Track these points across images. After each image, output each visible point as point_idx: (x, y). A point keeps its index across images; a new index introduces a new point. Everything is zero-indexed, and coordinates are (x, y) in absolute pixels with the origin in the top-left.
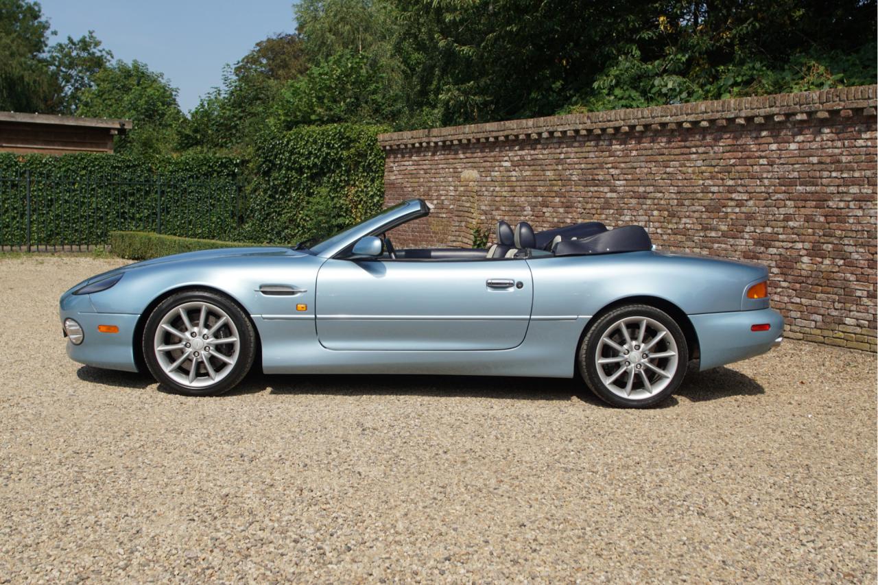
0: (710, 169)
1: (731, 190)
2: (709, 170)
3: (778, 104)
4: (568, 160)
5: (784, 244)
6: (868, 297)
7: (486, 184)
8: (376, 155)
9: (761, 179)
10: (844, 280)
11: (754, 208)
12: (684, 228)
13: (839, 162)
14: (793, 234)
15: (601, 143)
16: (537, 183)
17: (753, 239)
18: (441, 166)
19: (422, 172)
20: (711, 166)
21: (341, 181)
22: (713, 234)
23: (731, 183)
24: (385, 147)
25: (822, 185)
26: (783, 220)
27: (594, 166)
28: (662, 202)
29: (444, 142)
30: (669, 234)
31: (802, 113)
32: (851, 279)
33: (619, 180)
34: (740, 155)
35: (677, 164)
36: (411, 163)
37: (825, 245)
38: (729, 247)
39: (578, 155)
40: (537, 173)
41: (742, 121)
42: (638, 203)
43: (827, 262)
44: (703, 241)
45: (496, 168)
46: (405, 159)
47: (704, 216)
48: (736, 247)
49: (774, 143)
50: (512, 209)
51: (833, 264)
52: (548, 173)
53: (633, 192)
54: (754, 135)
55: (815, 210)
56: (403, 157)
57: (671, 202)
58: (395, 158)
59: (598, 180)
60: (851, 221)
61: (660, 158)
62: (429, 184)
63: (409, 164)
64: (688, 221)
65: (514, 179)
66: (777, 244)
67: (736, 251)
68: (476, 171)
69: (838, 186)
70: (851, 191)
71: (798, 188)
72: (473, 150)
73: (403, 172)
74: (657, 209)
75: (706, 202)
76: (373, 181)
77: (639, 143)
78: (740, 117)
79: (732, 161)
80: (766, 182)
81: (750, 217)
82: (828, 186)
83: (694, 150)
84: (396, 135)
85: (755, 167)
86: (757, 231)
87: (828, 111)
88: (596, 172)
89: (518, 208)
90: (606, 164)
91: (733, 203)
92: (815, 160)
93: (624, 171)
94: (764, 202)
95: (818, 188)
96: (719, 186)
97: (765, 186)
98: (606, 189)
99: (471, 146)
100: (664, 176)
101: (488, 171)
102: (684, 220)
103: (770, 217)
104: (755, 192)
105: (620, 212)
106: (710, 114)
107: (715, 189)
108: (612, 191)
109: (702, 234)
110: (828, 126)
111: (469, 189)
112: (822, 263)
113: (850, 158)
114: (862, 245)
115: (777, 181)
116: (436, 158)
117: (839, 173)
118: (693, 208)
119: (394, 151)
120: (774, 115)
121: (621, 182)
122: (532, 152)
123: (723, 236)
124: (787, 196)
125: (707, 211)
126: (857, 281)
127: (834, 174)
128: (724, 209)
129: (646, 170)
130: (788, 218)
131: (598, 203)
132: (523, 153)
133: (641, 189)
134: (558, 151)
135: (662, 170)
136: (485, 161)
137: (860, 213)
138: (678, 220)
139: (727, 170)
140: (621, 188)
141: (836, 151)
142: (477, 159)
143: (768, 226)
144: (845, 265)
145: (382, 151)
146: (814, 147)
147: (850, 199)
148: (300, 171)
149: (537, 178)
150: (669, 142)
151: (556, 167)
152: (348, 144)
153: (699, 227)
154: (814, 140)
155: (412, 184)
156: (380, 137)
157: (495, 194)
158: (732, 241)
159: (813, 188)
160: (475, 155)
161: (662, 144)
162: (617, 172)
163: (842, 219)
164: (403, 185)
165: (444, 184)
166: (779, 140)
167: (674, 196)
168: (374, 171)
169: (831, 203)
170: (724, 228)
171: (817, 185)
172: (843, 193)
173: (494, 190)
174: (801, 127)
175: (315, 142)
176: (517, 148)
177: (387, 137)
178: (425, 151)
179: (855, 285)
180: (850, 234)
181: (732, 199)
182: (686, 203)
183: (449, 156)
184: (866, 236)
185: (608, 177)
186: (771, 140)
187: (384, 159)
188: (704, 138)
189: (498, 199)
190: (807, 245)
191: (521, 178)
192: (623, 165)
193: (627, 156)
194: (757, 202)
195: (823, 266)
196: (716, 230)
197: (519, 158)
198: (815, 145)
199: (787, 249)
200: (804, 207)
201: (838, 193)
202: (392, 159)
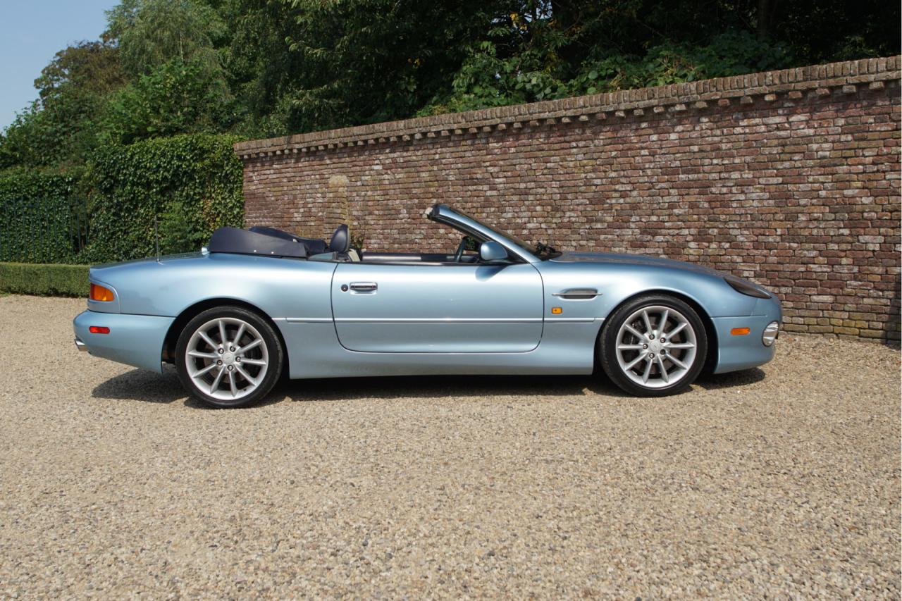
0: (591, 162)
1: (614, 182)
2: (590, 164)
3: (656, 96)
4: (444, 161)
5: (671, 231)
6: (755, 277)
7: (357, 189)
8: (233, 165)
9: (644, 170)
10: (732, 262)
11: (638, 198)
12: (569, 221)
13: (719, 149)
14: (679, 221)
15: (477, 142)
16: (412, 185)
17: (640, 228)
18: (305, 173)
19: (285, 180)
20: (593, 159)
21: (195, 194)
22: (599, 226)
23: (613, 174)
24: (242, 156)
25: (704, 172)
26: (668, 208)
27: (471, 165)
28: (545, 197)
29: (308, 148)
30: (554, 229)
31: (681, 104)
32: (738, 261)
33: (498, 178)
34: (621, 146)
35: (557, 159)
36: (272, 171)
37: (711, 230)
38: (616, 237)
39: (453, 155)
40: (411, 175)
41: (622, 114)
42: (520, 200)
43: (714, 245)
44: (589, 233)
45: (367, 173)
46: (265, 168)
47: (588, 209)
48: (622, 237)
49: (655, 134)
50: (386, 212)
51: (720, 247)
52: (423, 175)
53: (514, 189)
54: (634, 127)
55: (699, 196)
56: (263, 165)
57: (554, 196)
58: (254, 167)
59: (477, 179)
60: (734, 205)
61: (539, 154)
62: (294, 192)
63: (270, 173)
64: (572, 214)
65: (387, 182)
66: (664, 231)
67: (623, 241)
68: (345, 177)
69: (720, 172)
70: (732, 177)
71: (680, 176)
72: (340, 155)
73: (264, 182)
74: (539, 205)
75: (590, 195)
76: (231, 192)
77: (517, 140)
78: (620, 110)
79: (614, 154)
80: (649, 172)
81: (635, 207)
82: (710, 173)
83: (574, 144)
84: (253, 144)
85: (637, 158)
86: (643, 220)
87: (706, 101)
88: (473, 170)
89: (393, 212)
90: (484, 162)
91: (617, 195)
92: (696, 148)
93: (503, 169)
94: (648, 192)
95: (701, 176)
96: (602, 179)
97: (648, 176)
98: (486, 187)
99: (338, 151)
100: (545, 171)
101: (358, 175)
102: (568, 214)
103: (655, 205)
104: (638, 182)
105: (501, 209)
106: (589, 108)
107: (598, 182)
108: (491, 189)
109: (587, 227)
110: (706, 116)
111: (339, 195)
112: (709, 247)
113: (729, 145)
114: (747, 228)
115: (660, 170)
116: (300, 165)
117: (720, 160)
118: (577, 201)
119: (253, 160)
120: (653, 107)
121: (501, 180)
122: (405, 154)
123: (609, 227)
124: (670, 184)
125: (591, 203)
126: (744, 262)
127: (715, 161)
128: (608, 201)
129: (526, 166)
130: (672, 206)
131: (477, 202)
132: (395, 155)
133: (522, 186)
134: (433, 152)
135: (543, 165)
136: (353, 166)
137: (742, 197)
138: (562, 214)
139: (609, 163)
140: (502, 186)
141: (716, 139)
142: (345, 165)
143: (653, 214)
144: (731, 247)
145: (240, 161)
146: (694, 136)
147: (732, 184)
148: (148, 186)
149: (411, 180)
150: (548, 137)
151: (431, 168)
152: (201, 155)
153: (584, 220)
154: (694, 129)
155: (275, 194)
156: (237, 146)
157: (367, 198)
158: (618, 231)
159: (696, 176)
160: (343, 160)
161: (541, 140)
162: (496, 169)
163: (725, 204)
164: (265, 195)
165: (310, 191)
166: (660, 131)
167: (557, 191)
168: (231, 182)
169: (714, 190)
170: (610, 219)
171: (699, 173)
172: (725, 179)
173: (366, 195)
174: (680, 117)
175: (163, 154)
176: (388, 151)
177: (244, 146)
178: (288, 158)
179: (742, 266)
180: (734, 218)
181: (616, 191)
182: (570, 196)
183: (314, 163)
184: (749, 219)
185: (487, 175)
186: (651, 131)
187: (242, 168)
188: (584, 132)
189: (370, 203)
190: (693, 231)
191: (394, 181)
192: (501, 163)
193: (505, 153)
194: (641, 192)
195: (710, 250)
196: (601, 221)
197: (390, 160)
198: (695, 135)
199: (673, 236)
200: (687, 194)
201: (720, 179)
202: (250, 169)
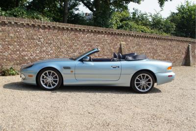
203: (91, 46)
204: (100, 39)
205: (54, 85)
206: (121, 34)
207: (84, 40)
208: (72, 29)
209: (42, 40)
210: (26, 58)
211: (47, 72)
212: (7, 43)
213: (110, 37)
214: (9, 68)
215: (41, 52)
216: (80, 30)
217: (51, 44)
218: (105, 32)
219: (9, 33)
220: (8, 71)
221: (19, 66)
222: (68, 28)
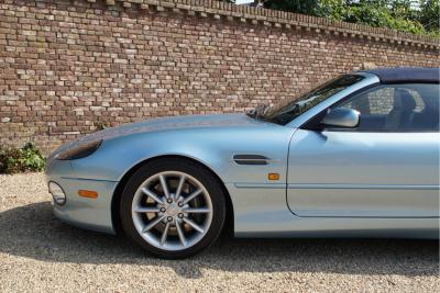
203: (281, 74)
204: (306, 54)
205: (190, 234)
206: (365, 37)
207: (261, 54)
208: (224, 17)
209: (131, 52)
210: (80, 111)
211: (161, 176)
212: (12, 60)
213: (336, 48)
214: (20, 145)
215: (126, 91)
216: (249, 20)
217: (159, 64)
218: (322, 31)
219: (18, 25)
220: (16, 155)
221: (55, 139)
222: (211, 16)
